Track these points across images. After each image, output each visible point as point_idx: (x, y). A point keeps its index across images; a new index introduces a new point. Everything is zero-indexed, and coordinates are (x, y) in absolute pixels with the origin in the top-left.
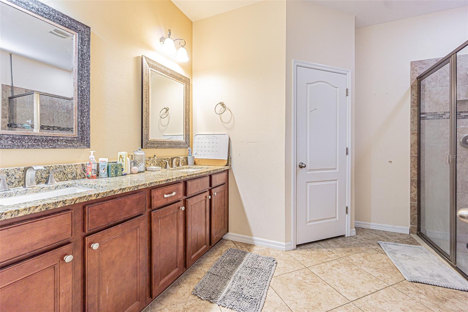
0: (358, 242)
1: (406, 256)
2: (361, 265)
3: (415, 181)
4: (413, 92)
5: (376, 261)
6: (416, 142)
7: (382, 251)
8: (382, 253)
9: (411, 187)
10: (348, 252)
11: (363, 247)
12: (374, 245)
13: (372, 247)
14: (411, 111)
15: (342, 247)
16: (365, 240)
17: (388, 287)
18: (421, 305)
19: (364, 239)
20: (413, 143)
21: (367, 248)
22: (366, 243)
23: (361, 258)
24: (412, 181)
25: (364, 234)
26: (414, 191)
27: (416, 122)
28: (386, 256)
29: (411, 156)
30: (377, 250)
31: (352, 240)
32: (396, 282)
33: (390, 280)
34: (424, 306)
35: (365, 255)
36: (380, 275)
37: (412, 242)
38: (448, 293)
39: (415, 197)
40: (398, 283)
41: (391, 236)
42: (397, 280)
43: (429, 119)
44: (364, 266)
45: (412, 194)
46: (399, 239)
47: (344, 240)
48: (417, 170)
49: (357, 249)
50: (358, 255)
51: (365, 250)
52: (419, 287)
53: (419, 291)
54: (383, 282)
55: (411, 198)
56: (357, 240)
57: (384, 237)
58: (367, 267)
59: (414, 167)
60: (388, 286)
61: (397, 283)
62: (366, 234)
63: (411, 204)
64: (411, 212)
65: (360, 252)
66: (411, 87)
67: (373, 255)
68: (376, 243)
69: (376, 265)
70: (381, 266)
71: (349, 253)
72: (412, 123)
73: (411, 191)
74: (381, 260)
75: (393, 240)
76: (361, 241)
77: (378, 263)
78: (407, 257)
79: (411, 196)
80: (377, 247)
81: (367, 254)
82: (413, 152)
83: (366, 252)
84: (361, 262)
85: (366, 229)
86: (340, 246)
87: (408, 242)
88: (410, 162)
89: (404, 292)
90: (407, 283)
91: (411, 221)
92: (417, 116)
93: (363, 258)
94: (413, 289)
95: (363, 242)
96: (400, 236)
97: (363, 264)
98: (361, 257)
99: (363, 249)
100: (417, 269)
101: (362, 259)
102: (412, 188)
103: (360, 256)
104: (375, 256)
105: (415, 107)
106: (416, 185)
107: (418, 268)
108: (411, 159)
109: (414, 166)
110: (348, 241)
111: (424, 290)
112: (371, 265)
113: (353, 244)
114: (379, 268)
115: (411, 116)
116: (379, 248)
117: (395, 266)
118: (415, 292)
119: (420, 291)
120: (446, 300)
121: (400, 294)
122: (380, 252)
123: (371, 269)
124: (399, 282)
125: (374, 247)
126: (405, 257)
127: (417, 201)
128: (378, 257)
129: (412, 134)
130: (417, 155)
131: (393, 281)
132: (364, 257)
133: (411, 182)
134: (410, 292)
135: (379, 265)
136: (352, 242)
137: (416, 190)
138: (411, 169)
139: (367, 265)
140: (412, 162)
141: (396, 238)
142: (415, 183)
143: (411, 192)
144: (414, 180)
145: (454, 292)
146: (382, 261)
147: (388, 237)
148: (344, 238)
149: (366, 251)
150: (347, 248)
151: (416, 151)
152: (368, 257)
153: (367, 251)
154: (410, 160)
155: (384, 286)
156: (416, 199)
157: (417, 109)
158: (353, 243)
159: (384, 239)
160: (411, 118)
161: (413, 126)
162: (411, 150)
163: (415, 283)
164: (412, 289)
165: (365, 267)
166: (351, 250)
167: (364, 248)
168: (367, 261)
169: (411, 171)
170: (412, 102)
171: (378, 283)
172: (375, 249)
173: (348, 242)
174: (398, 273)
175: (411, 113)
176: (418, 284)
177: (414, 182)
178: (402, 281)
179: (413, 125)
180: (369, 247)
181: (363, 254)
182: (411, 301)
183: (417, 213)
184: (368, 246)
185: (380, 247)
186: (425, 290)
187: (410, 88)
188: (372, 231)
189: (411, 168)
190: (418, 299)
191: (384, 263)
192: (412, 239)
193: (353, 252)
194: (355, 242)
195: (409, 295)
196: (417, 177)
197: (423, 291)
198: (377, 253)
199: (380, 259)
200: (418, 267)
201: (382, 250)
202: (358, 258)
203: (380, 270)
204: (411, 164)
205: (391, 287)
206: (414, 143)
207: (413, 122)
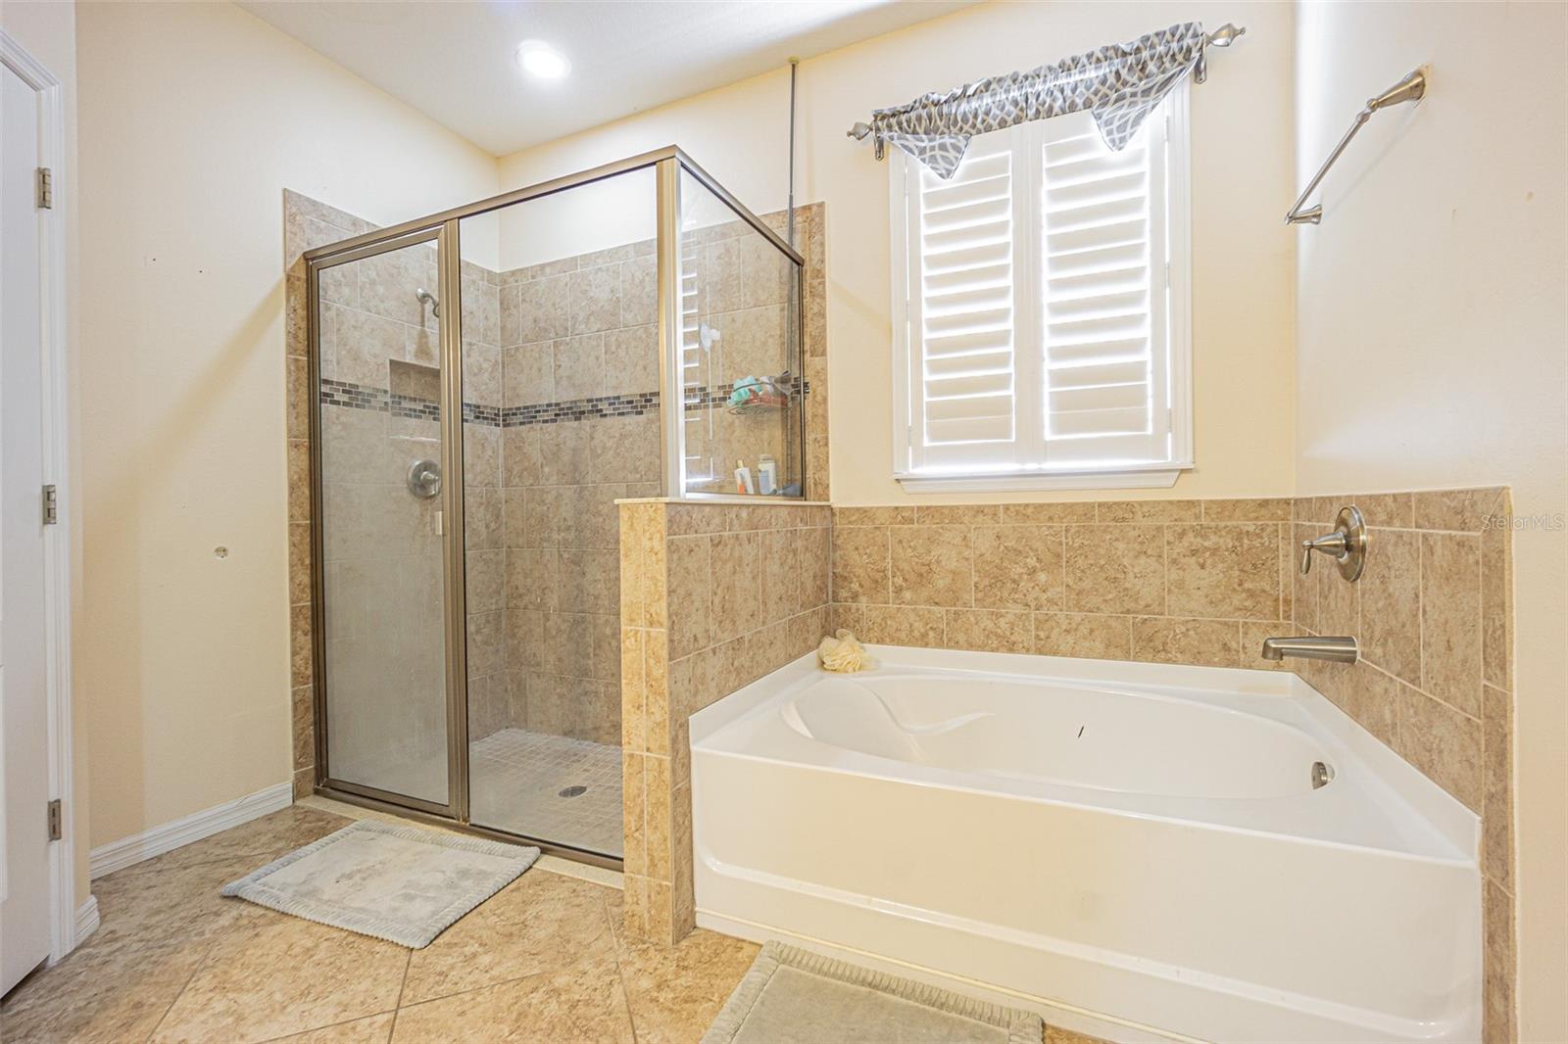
0: (135, 946)
1: (350, 876)
2: (242, 1030)
3: (304, 611)
4: (293, 298)
5: (280, 965)
6: (305, 474)
7: (264, 915)
8: (272, 923)
9: (292, 634)
10: (127, 1026)
11: (177, 950)
12: (217, 914)
13: (215, 926)
14: (288, 366)
15: (77, 1030)
16: (162, 916)
17: (397, 1021)
18: (504, 988)
19: (154, 920)
20: (296, 477)
21: (200, 944)
22: (181, 928)
23: (214, 1004)
24: (295, 613)
25: (134, 898)
26: (302, 649)
27: (304, 407)
28: (290, 922)
29: (291, 525)
30: (245, 922)
31: (96, 961)
32: (401, 982)
33: (381, 992)
34: (512, 984)
35: (215, 976)
36: (339, 1004)
37: (321, 823)
38: (509, 902)
39: (306, 669)
40: (407, 982)
41: (244, 842)
42: (394, 970)
43: (337, 403)
44: (254, 1024)
45: (297, 658)
46: (277, 838)
47: (54, 989)
48: (308, 572)
49: (161, 979)
50: (187, 1001)
51: (196, 957)
52: (456, 944)
53: (468, 954)
54: (367, 1021)
55: (295, 674)
56: (127, 941)
57: (223, 860)
58: (267, 1016)
59: (302, 564)
60: (392, 1015)
61: (403, 984)
62: (145, 893)
63: (294, 694)
64: (295, 723)
65: (183, 981)
66: (288, 280)
67: (248, 953)
68: (218, 901)
69: (293, 982)
70: (308, 970)
71: (143, 1027)
72: (291, 408)
73: (293, 647)
74: (290, 947)
75: (263, 850)
76: (146, 935)
77: (294, 968)
78: (357, 878)
79: (293, 665)
80: (235, 913)
81: (221, 967)
82: (297, 512)
83: (210, 962)
84: (230, 1020)
85: (125, 873)
86: (63, 1033)
87: (311, 831)
88: (290, 546)
89: (442, 989)
90: (425, 958)
91: (295, 755)
92: (306, 385)
93: (218, 997)
94: (450, 960)
95: (159, 930)
96: (272, 826)
97: (240, 1018)
98: (211, 999)
99: (186, 958)
100: (409, 894)
101: (219, 1005)
102: (296, 638)
103: (202, 999)
104: (260, 953)
105: (301, 355)
106: (306, 626)
107: (408, 891)
108: (291, 534)
109: (301, 560)
110: (81, 978)
111: (472, 942)
112: (278, 997)
113: (120, 976)
114: (312, 982)
115: (288, 382)
116: (245, 910)
117: (352, 933)
118: (461, 964)
119: (468, 950)
120: (523, 923)
121: (442, 1009)
122: (262, 921)
123: (289, 1009)
124: (406, 973)
125: (225, 920)
126: (351, 882)
127: (311, 679)
128: (271, 948)
129: (295, 446)
130: (308, 522)
131: (390, 986)
132: (221, 988)
133: (292, 618)
134: (455, 980)
135: (303, 973)
136: (108, 969)
137: (306, 641)
138: (291, 572)
139: (263, 1010)
140: (294, 545)
141: (264, 839)
142: (306, 619)
143: (294, 654)
144: (303, 607)
145: (518, 889)
146: (297, 950)
147: (239, 853)
148: (45, 980)
149: (206, 957)
150: (111, 1012)
151: (307, 506)
152: (236, 973)
153: (211, 955)
154: (290, 540)
155: (383, 1026)
156: (310, 672)
157: (306, 363)
158: (115, 969)
159: (231, 865)
160: (288, 391)
161: (296, 418)
162: (290, 504)
163: (440, 941)
164: (448, 962)
165: (260, 1022)
166: (138, 1005)
167: (185, 952)
168: (248, 991)
169: (292, 579)
170: (292, 335)
171: (356, 1037)
172: (235, 926)
173: (84, 984)
174: (377, 949)
175: (289, 372)
176: (446, 937)
177: (301, 617)
178: (408, 963)
179: (295, 415)
180: (202, 933)
181: (206, 981)
182: (479, 999)
183: (312, 719)
184: (196, 935)
185: (243, 906)
186: (472, 938)
187: (284, 281)
188: (159, 866)
189: (292, 566)
190: (485, 979)
191: (308, 952)
192: (312, 817)
193: (152, 1005)
194: (121, 960)
195: (461, 987)
196: (309, 598)
197: (473, 945)
198: (257, 935)
199: (285, 947)
200: (405, 887)
201: (262, 911)
202: (202, 1010)
203: (319, 988)
204: (291, 554)
205: (401, 1012)
206: (300, 479)
207: (294, 406)
